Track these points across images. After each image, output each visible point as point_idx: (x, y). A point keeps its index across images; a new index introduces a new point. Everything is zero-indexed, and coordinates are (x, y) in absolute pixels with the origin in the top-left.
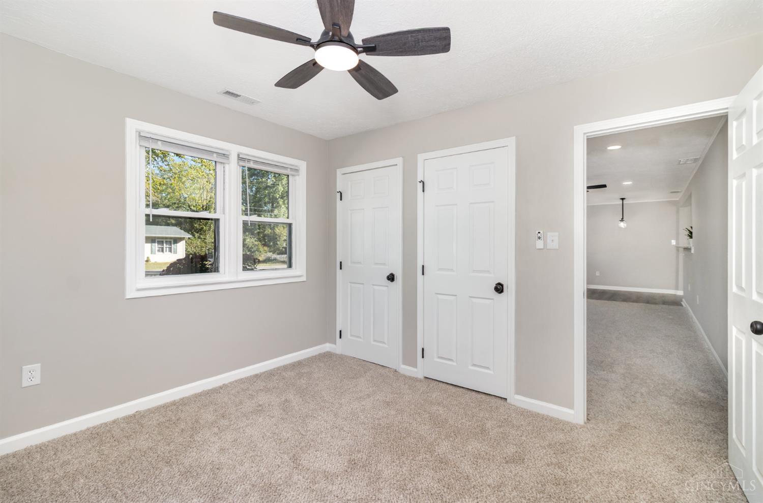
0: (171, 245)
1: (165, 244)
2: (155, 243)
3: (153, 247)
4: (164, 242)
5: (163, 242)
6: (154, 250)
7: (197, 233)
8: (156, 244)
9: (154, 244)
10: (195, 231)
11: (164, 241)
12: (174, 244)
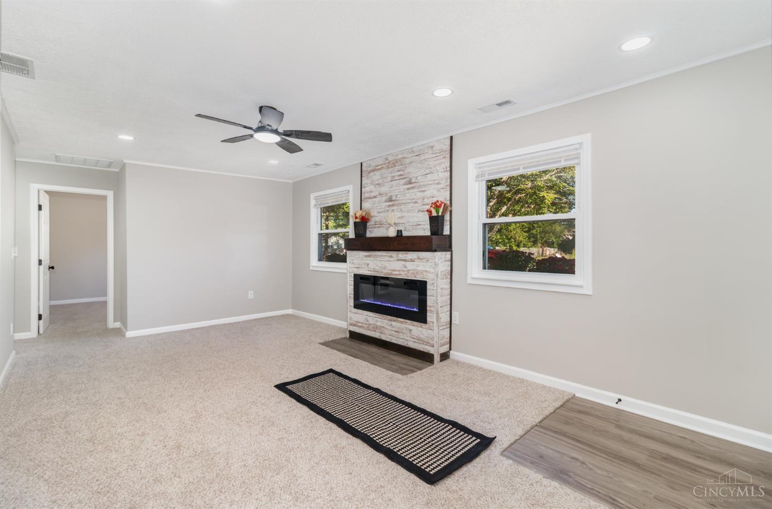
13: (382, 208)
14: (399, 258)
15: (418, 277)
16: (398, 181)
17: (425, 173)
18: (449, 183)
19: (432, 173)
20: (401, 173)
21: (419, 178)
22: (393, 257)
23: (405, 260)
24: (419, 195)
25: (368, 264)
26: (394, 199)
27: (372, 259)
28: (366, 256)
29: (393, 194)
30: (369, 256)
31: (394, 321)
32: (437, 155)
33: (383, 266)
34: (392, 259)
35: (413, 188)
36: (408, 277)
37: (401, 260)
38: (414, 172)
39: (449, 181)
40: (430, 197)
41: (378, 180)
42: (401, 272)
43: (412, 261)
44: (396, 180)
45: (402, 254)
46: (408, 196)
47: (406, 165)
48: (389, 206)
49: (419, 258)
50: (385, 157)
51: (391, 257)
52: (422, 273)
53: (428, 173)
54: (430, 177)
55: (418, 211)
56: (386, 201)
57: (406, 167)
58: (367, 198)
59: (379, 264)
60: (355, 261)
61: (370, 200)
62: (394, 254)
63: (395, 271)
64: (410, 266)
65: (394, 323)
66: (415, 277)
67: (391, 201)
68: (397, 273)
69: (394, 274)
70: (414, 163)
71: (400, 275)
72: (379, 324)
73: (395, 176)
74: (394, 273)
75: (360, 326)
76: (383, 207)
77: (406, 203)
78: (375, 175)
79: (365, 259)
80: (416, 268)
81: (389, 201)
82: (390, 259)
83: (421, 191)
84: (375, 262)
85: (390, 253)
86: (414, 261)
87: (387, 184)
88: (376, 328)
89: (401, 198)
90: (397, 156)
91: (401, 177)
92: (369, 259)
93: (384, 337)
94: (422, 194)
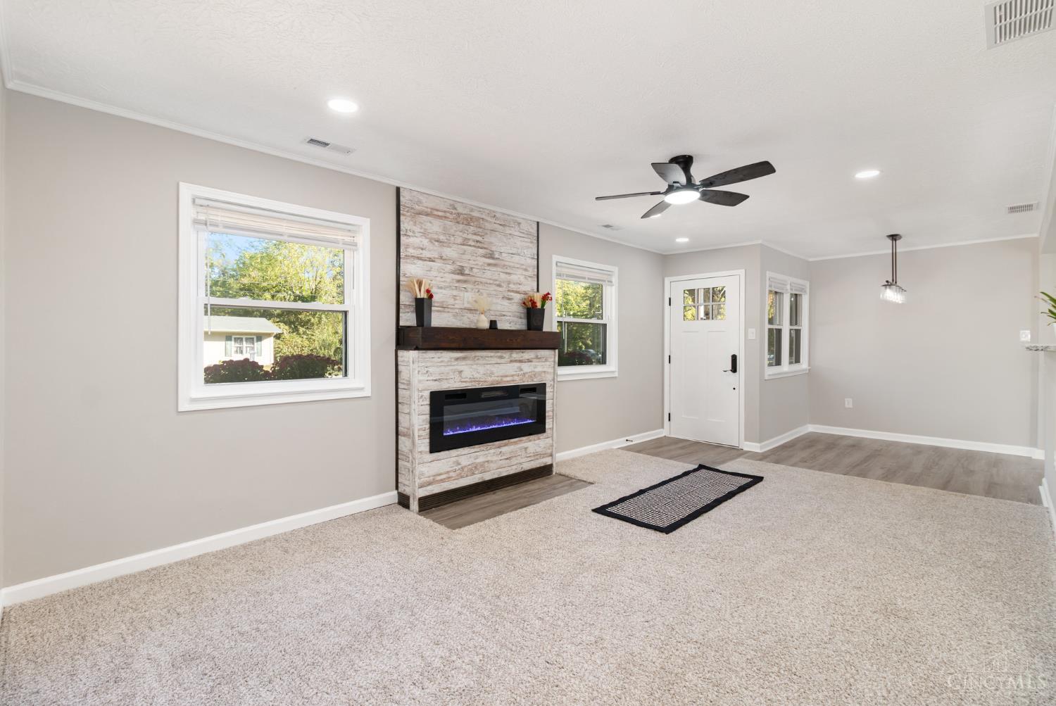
0: (253, 344)
1: (244, 343)
2: (231, 340)
3: (228, 346)
4: (244, 340)
5: (242, 339)
6: (229, 352)
7: (303, 326)
8: (233, 342)
9: (229, 342)
10: (300, 324)
11: (244, 337)
12: (257, 341)
13: (444, 282)
14: (513, 359)
15: (535, 380)
16: (473, 248)
17: (511, 252)
18: (536, 273)
19: (519, 255)
20: (479, 238)
21: (504, 255)
22: (505, 358)
23: (521, 361)
24: (503, 276)
25: (461, 372)
26: (467, 272)
27: (469, 362)
28: (457, 359)
29: (466, 265)
30: (464, 358)
31: (505, 445)
32: (523, 235)
33: (489, 372)
34: (503, 361)
35: (495, 265)
36: (524, 382)
37: (516, 361)
38: (498, 244)
39: (536, 270)
40: (517, 283)
41: (436, 233)
42: (516, 378)
43: (529, 361)
44: (470, 245)
45: (517, 353)
46: (488, 274)
47: (486, 231)
48: (459, 281)
49: (537, 357)
50: (452, 203)
51: (501, 357)
52: (540, 375)
53: (514, 252)
54: (516, 258)
55: (503, 298)
56: (453, 273)
57: (487, 234)
58: (413, 256)
59: (482, 370)
60: (431, 370)
61: (420, 262)
62: (506, 354)
63: (506, 376)
64: (526, 368)
65: (504, 449)
66: (533, 380)
67: (462, 274)
68: (508, 379)
69: (505, 382)
70: (497, 233)
71: (513, 381)
72: (480, 460)
73: (469, 239)
74: (505, 379)
75: (442, 481)
76: (448, 280)
77: (487, 283)
78: (430, 222)
79: (456, 363)
80: (533, 369)
81: (458, 274)
82: (499, 361)
83: (506, 273)
84: (475, 366)
85: (500, 353)
86: (531, 361)
87: (455, 246)
88: (473, 469)
89: (478, 275)
90: (472, 210)
91: (478, 244)
92: (464, 363)
93: (488, 476)
94: (507, 276)
